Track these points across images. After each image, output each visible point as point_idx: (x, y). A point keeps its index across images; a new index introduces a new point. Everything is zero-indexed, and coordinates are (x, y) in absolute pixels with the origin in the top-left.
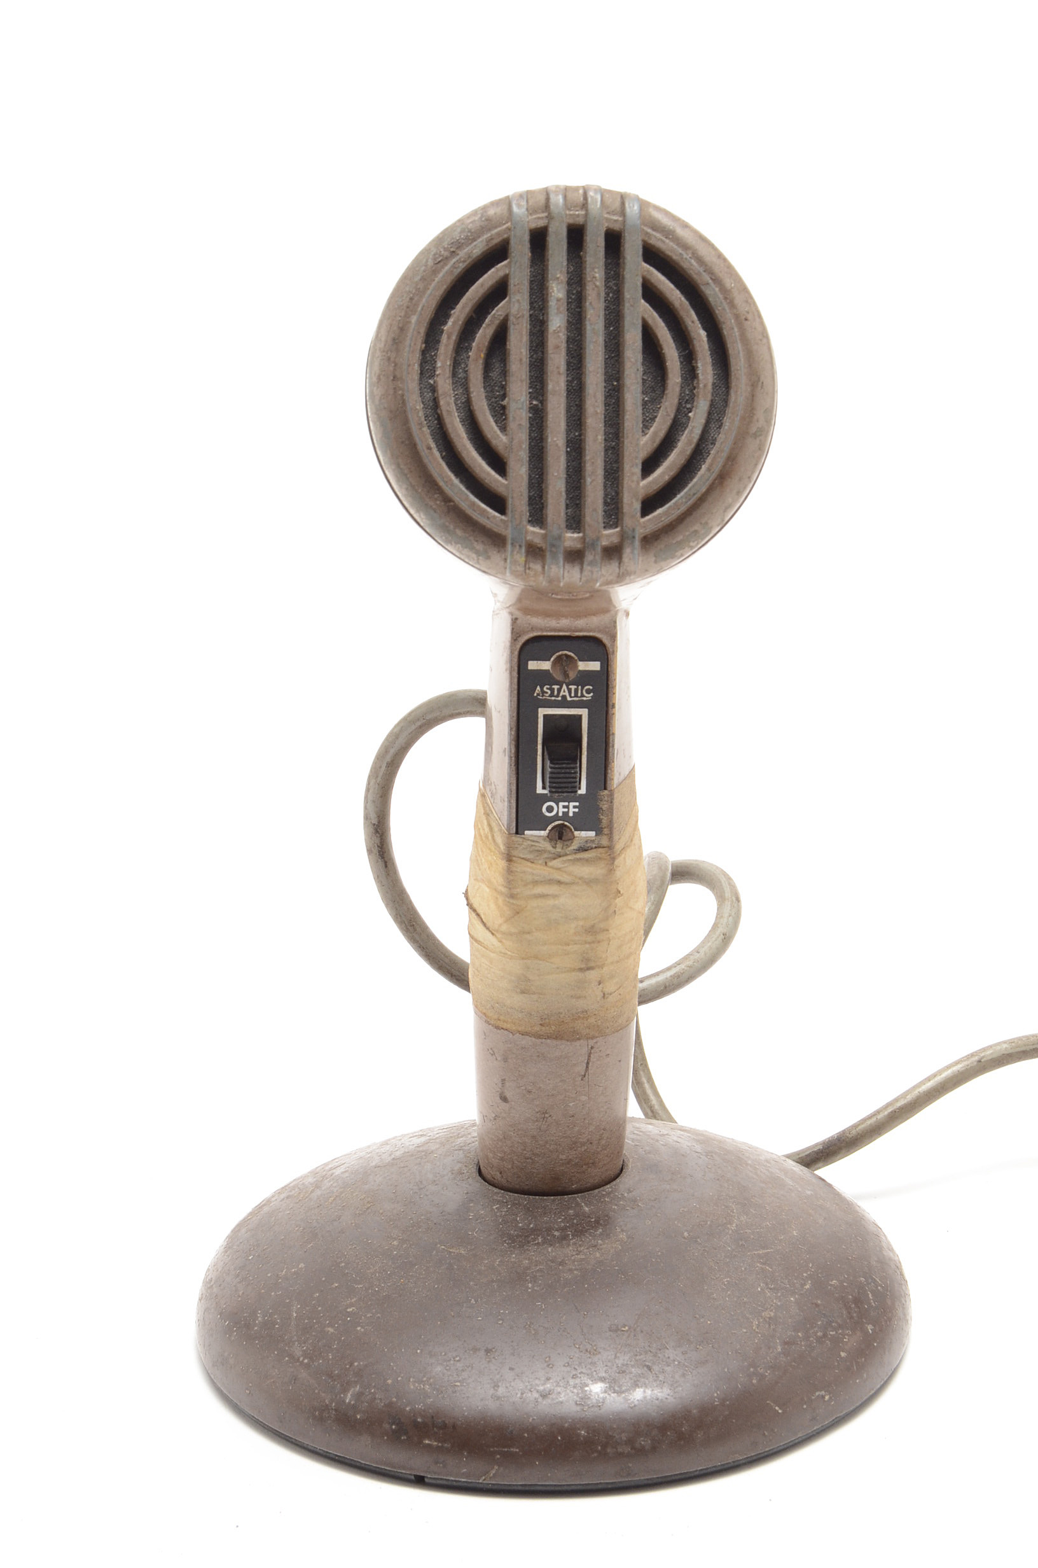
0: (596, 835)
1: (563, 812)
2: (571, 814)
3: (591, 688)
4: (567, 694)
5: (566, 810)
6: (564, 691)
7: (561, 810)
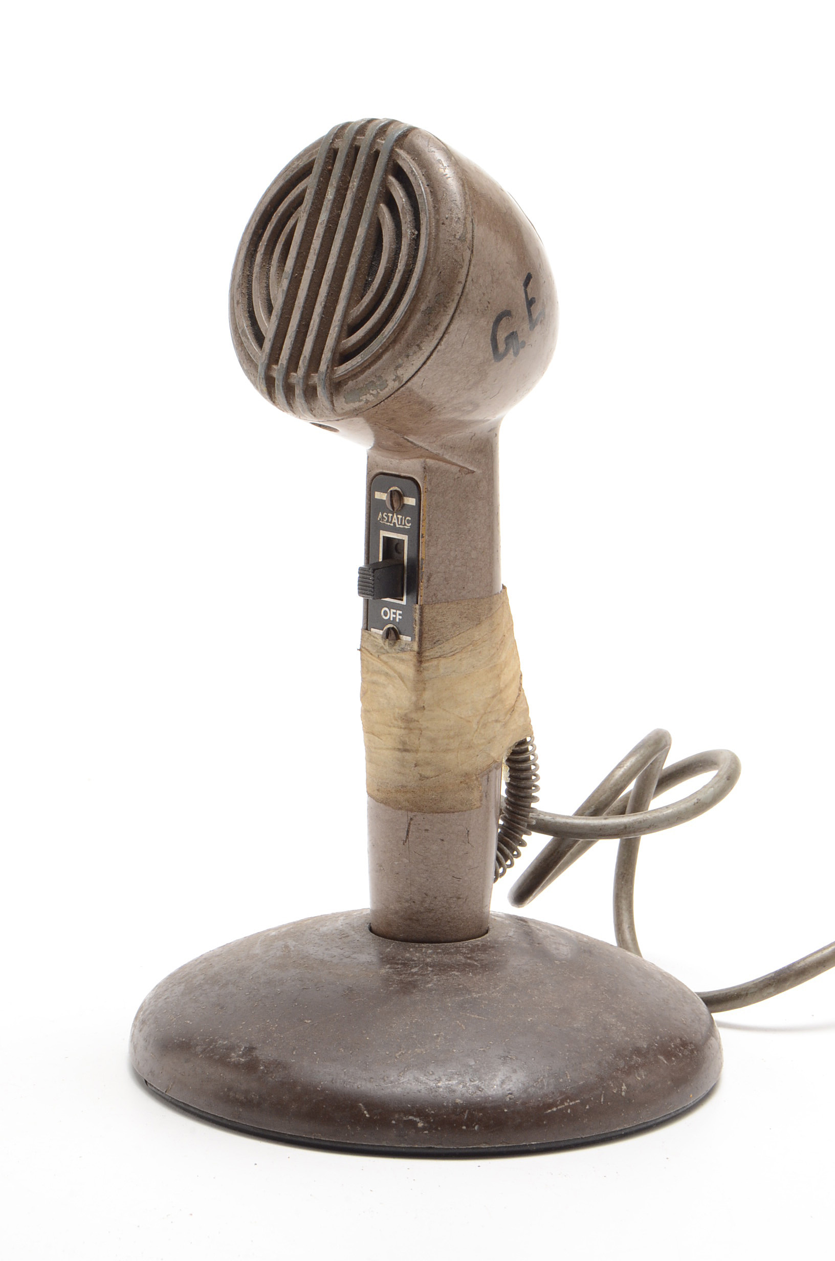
0: (412, 640)
1: (393, 618)
2: (397, 620)
3: (410, 519)
4: (396, 521)
5: (394, 616)
6: (395, 520)
7: (392, 616)
